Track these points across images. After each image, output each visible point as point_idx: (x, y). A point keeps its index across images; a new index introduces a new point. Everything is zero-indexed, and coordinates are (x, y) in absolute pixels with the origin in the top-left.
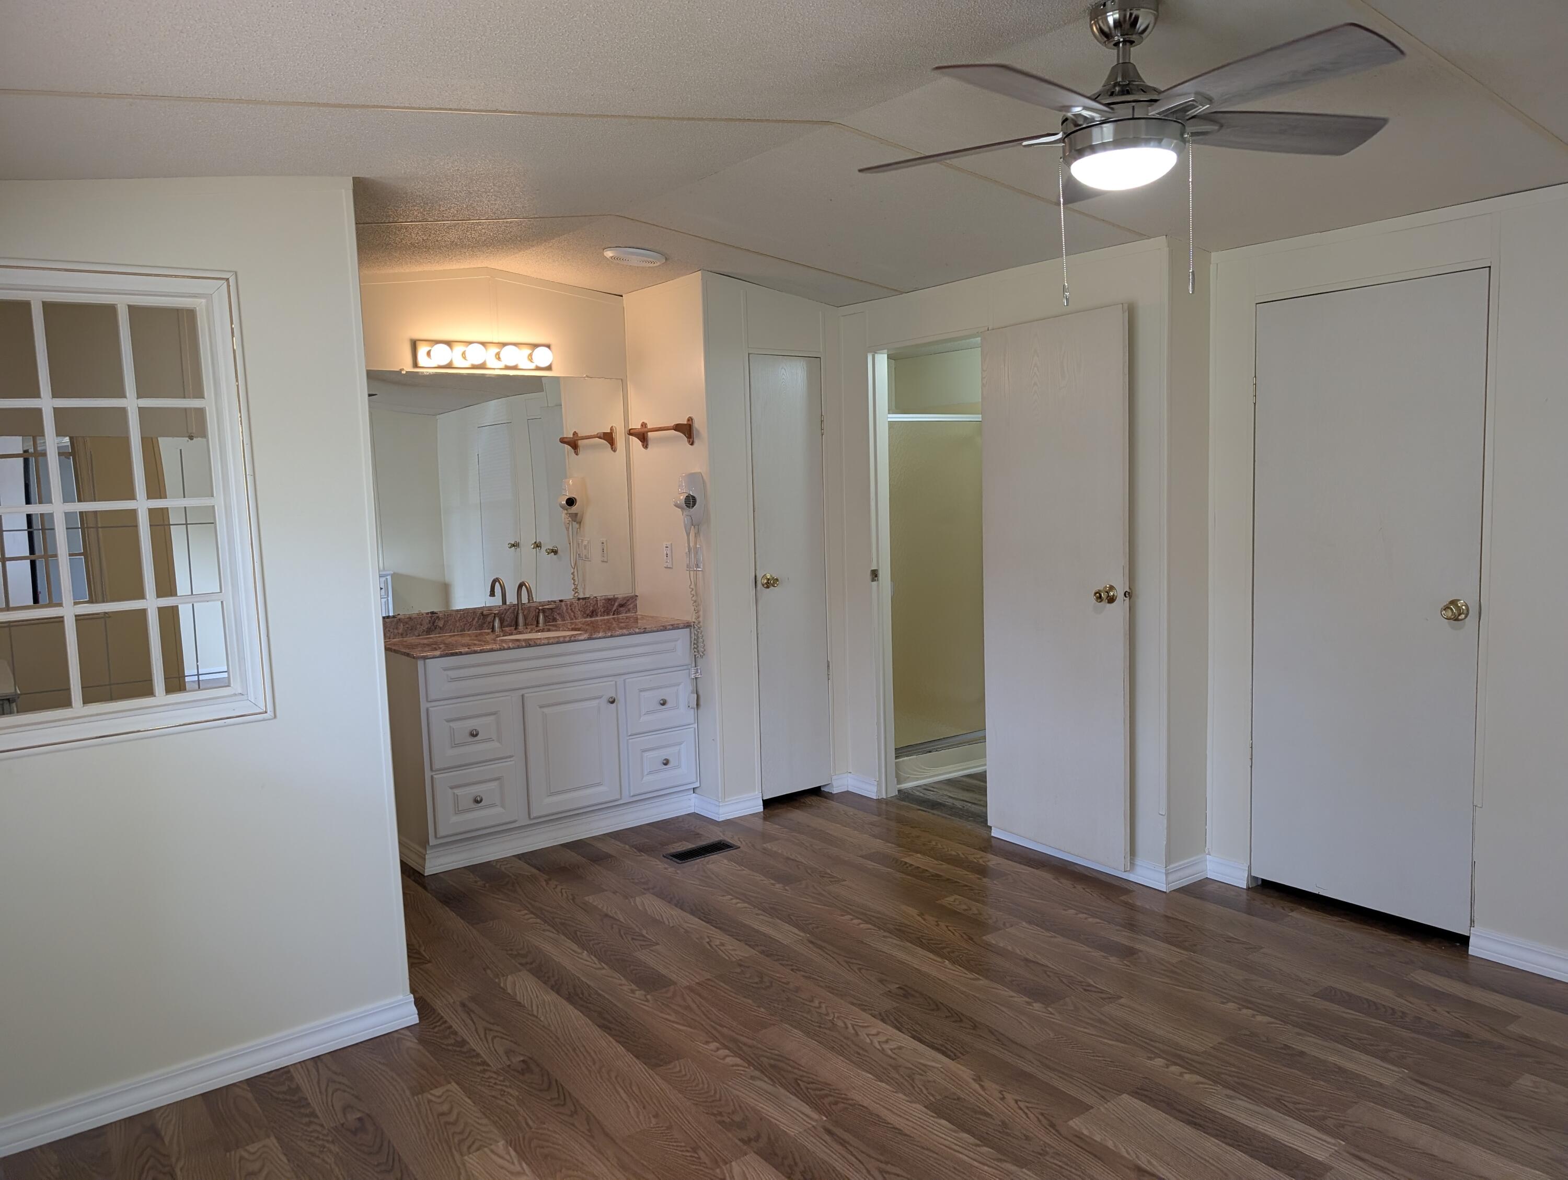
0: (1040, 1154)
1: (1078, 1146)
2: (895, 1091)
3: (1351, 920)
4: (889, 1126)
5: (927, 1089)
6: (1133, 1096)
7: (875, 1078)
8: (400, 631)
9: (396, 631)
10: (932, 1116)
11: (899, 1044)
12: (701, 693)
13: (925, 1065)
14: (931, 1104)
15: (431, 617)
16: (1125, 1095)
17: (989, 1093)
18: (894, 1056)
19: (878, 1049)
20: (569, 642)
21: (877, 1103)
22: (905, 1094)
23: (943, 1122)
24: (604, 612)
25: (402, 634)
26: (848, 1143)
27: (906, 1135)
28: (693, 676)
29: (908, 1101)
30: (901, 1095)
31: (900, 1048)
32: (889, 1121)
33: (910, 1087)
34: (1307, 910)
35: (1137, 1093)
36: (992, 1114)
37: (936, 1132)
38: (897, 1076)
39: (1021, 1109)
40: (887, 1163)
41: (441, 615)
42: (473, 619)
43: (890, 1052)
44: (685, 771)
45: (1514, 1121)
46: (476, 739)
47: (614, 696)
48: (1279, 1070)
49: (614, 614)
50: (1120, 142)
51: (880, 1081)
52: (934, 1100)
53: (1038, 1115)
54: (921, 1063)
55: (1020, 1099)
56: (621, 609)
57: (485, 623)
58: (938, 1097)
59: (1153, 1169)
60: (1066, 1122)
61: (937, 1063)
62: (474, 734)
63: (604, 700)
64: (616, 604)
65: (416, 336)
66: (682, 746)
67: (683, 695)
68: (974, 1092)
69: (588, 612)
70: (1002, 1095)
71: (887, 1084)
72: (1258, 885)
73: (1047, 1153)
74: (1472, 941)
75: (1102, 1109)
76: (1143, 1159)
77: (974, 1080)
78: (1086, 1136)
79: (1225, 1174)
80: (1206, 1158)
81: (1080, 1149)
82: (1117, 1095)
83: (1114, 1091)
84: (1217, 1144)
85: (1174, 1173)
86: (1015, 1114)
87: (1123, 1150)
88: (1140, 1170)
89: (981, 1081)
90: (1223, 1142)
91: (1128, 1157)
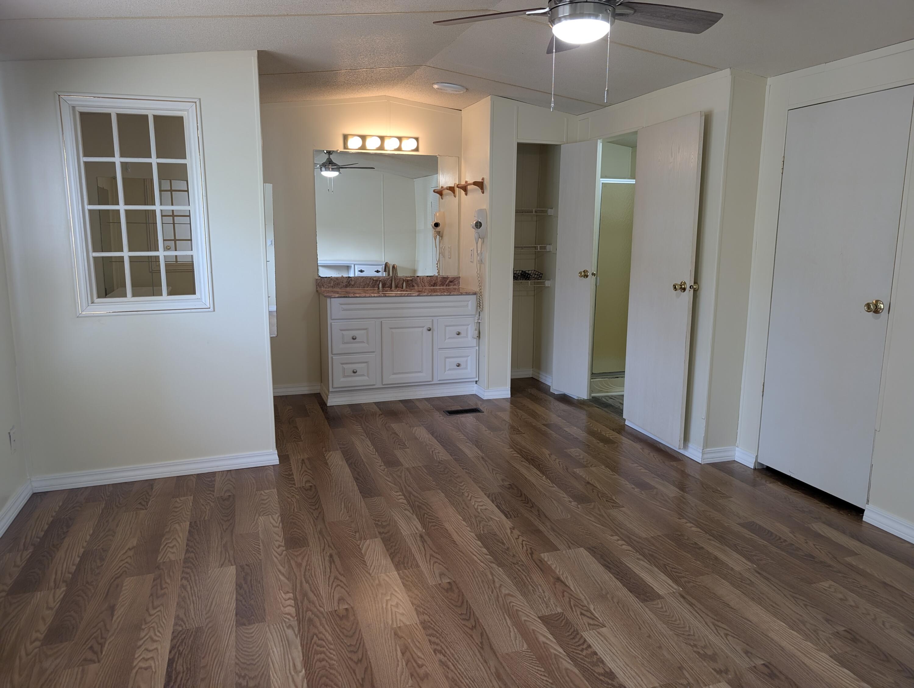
0: (514, 563)
1: (536, 564)
3: (803, 493)
5: (483, 528)
6: (585, 549)
8: (332, 285)
9: (329, 285)
10: (475, 539)
11: (488, 508)
12: (481, 331)
13: (492, 518)
14: (480, 534)
15: (348, 279)
16: (582, 548)
17: (512, 535)
18: (480, 512)
19: (475, 508)
20: (407, 296)
22: (471, 528)
23: (479, 542)
24: (441, 284)
25: (332, 287)
28: (476, 321)
29: (470, 531)
30: (468, 528)
33: (476, 526)
34: (781, 484)
35: (590, 549)
36: (506, 544)
38: (474, 520)
39: (522, 544)
41: (353, 279)
42: (370, 282)
43: (479, 510)
44: (470, 371)
45: (796, 599)
46: (355, 341)
47: (431, 327)
48: (680, 553)
49: (446, 286)
50: (573, 15)
51: (464, 521)
52: (482, 533)
53: (528, 548)
54: (490, 517)
55: (526, 540)
56: (451, 283)
57: (375, 285)
58: (486, 532)
59: (566, 581)
60: (540, 554)
61: (499, 519)
62: (354, 338)
63: (425, 329)
64: (448, 281)
65: (347, 132)
66: (469, 357)
67: (471, 331)
68: (505, 534)
69: (432, 283)
70: (519, 537)
72: (763, 468)
73: (518, 563)
74: (865, 512)
75: (564, 552)
76: (565, 575)
77: (510, 528)
78: (545, 561)
79: (602, 590)
80: (599, 581)
81: (536, 565)
82: (579, 548)
83: (578, 546)
84: (611, 577)
85: (575, 584)
86: (517, 546)
87: (558, 570)
88: (558, 579)
89: (513, 529)
90: (614, 577)
91: (557, 572)
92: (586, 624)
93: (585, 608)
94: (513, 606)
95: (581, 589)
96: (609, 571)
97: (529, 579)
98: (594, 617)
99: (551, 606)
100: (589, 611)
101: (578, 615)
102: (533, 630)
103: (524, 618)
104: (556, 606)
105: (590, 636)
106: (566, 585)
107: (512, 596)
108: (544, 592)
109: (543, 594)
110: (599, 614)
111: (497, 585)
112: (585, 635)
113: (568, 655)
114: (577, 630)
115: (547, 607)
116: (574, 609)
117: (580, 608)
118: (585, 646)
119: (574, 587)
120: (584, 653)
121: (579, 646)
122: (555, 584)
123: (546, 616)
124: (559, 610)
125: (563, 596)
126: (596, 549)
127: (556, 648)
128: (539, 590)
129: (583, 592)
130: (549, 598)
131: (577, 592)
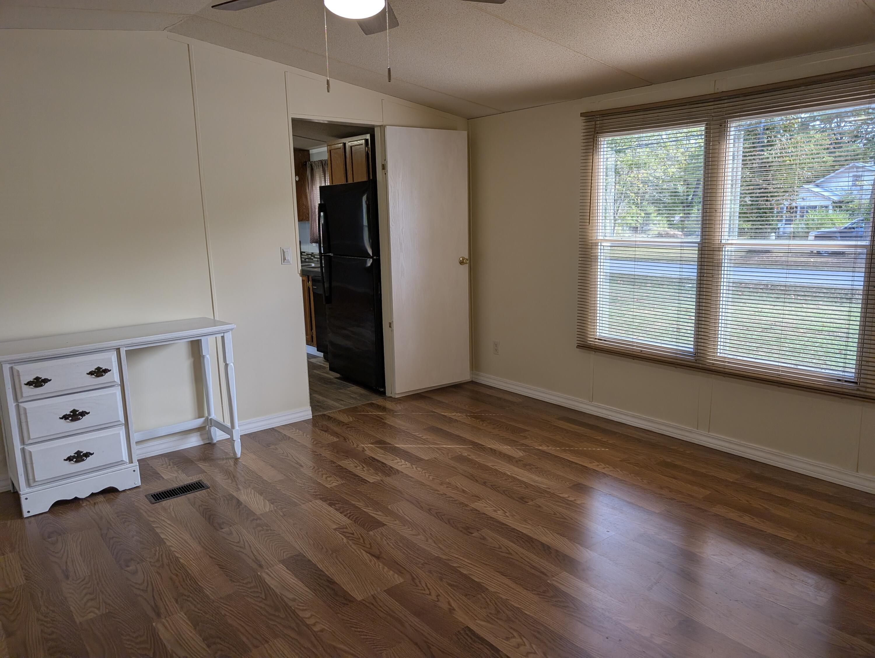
0: (426, 563)
1: (404, 568)
2: (508, 601)
4: (509, 577)
5: (487, 602)
6: (355, 599)
7: (523, 610)
10: (484, 583)
11: (508, 643)
13: (488, 622)
14: (484, 591)
16: (359, 600)
17: (447, 600)
18: (512, 631)
19: (525, 637)
21: (518, 591)
22: (501, 598)
23: (476, 580)
26: (531, 568)
27: (497, 572)
29: (499, 593)
30: (504, 597)
31: (507, 639)
32: (509, 580)
33: (497, 603)
35: (350, 601)
36: (447, 586)
37: (481, 573)
38: (507, 612)
39: (429, 589)
40: (508, 557)
43: (515, 634)
51: (518, 608)
52: (483, 594)
53: (420, 585)
54: (492, 624)
55: (427, 595)
58: (479, 596)
59: (370, 557)
60: (405, 581)
61: (479, 624)
68: (456, 600)
70: (438, 599)
71: (513, 606)
73: (422, 564)
75: (379, 590)
76: (373, 562)
77: (454, 610)
78: (396, 573)
79: (336, 557)
80: (339, 564)
81: (403, 566)
82: (363, 600)
83: (364, 602)
84: (327, 571)
85: (361, 556)
86: (433, 586)
87: (380, 567)
88: (378, 558)
89: (450, 609)
90: (323, 572)
91: (380, 564)
92: (349, 528)
93: (350, 538)
94: (409, 528)
95: (355, 553)
96: (329, 577)
97: (405, 552)
98: (344, 534)
99: (379, 535)
100: (347, 537)
101: (356, 533)
102: (388, 517)
103: (397, 522)
104: (375, 535)
105: (344, 520)
106: (369, 553)
107: (414, 535)
108: (388, 543)
109: (388, 542)
110: (339, 536)
111: (430, 540)
112: (349, 521)
113: (360, 508)
114: (355, 523)
115: (382, 532)
116: (360, 536)
117: (355, 538)
118: (349, 515)
119: (362, 553)
120: (349, 512)
121: (352, 515)
122: (380, 552)
123: (381, 527)
124: (371, 533)
125: (370, 544)
126: (343, 603)
127: (370, 511)
128: (393, 544)
129: (353, 550)
130: (382, 539)
131: (359, 550)
